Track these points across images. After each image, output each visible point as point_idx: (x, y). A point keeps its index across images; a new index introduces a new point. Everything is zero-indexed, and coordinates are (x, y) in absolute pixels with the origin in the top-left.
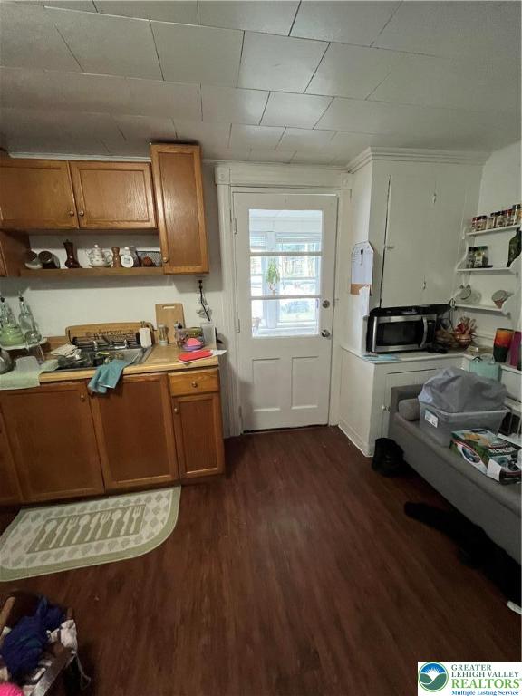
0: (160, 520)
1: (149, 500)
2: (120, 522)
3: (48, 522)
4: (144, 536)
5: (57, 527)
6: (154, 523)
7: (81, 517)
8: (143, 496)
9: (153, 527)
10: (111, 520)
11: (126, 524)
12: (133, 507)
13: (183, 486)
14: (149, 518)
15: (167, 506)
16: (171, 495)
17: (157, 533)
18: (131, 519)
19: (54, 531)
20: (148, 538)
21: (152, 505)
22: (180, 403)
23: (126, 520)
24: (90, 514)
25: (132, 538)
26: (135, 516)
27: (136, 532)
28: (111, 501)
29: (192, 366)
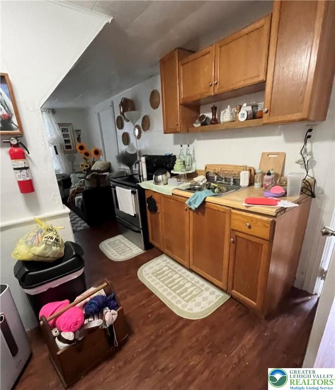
0: (202, 306)
1: (207, 289)
2: (186, 290)
3: (166, 266)
4: (188, 307)
5: (167, 270)
6: (198, 304)
7: (177, 273)
8: (207, 285)
9: (195, 306)
10: (184, 285)
11: (188, 292)
12: (198, 287)
13: (232, 297)
14: (198, 299)
15: (212, 301)
16: (220, 297)
17: (194, 312)
18: (191, 292)
19: (164, 271)
20: (188, 310)
21: (206, 294)
22: (237, 236)
23: (189, 290)
24: (180, 275)
25: (183, 302)
26: (194, 293)
27: (187, 301)
28: (192, 275)
29: (249, 209)
